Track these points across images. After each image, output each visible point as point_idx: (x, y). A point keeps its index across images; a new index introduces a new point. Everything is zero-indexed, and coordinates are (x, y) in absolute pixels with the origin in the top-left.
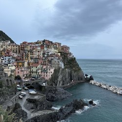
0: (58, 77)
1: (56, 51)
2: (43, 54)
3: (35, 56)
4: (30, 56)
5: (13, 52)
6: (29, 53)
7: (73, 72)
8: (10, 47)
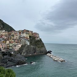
0: (23, 50)
1: (27, 35)
2: (19, 37)
3: (15, 38)
4: (12, 38)
5: (5, 36)
6: (12, 36)
7: (37, 48)
8: (4, 34)
